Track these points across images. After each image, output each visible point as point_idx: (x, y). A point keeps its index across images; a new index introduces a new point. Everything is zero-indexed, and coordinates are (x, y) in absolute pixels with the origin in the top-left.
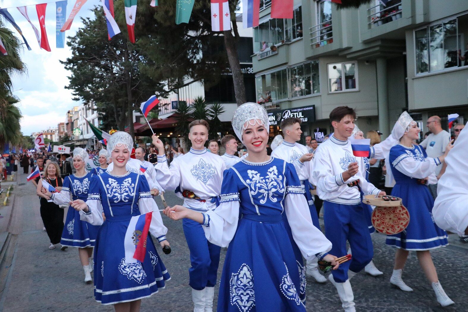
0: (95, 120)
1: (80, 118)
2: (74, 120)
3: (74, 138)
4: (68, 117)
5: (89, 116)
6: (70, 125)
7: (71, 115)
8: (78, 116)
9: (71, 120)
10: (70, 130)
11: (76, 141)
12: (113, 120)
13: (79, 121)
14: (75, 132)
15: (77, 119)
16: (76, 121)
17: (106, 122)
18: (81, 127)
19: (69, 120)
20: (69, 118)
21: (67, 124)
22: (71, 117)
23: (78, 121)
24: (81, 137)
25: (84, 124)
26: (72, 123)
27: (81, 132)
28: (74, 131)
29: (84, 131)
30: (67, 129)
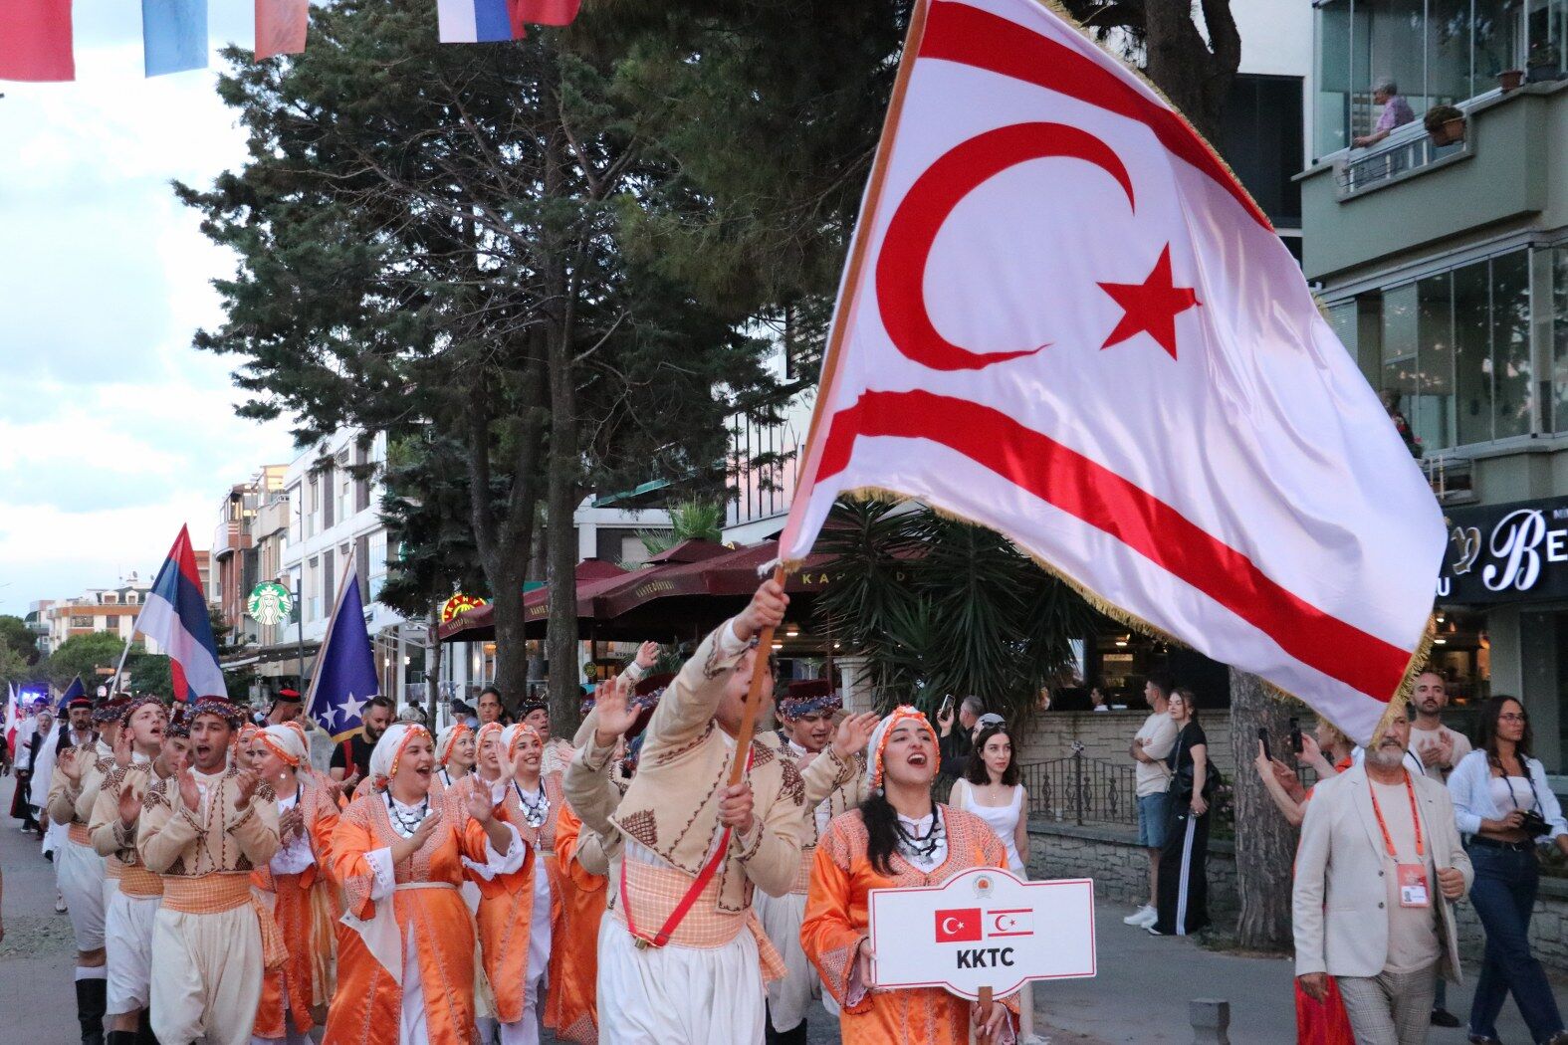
0: (372, 540)
1: (293, 532)
2: (263, 539)
3: (253, 638)
4: (233, 519)
5: (342, 519)
6: (238, 562)
7: (247, 513)
8: (285, 515)
9: (247, 536)
10: (237, 589)
11: (260, 653)
12: (462, 539)
13: (288, 546)
14: (256, 604)
15: (280, 533)
16: (270, 542)
17: (425, 552)
18: (294, 575)
19: (232, 539)
20: (238, 529)
21: (224, 559)
22: (247, 521)
23: (283, 542)
24: (290, 636)
25: (313, 562)
26: (252, 556)
27: (289, 607)
28: (253, 598)
29: (311, 600)
30: (222, 590)
